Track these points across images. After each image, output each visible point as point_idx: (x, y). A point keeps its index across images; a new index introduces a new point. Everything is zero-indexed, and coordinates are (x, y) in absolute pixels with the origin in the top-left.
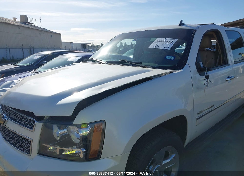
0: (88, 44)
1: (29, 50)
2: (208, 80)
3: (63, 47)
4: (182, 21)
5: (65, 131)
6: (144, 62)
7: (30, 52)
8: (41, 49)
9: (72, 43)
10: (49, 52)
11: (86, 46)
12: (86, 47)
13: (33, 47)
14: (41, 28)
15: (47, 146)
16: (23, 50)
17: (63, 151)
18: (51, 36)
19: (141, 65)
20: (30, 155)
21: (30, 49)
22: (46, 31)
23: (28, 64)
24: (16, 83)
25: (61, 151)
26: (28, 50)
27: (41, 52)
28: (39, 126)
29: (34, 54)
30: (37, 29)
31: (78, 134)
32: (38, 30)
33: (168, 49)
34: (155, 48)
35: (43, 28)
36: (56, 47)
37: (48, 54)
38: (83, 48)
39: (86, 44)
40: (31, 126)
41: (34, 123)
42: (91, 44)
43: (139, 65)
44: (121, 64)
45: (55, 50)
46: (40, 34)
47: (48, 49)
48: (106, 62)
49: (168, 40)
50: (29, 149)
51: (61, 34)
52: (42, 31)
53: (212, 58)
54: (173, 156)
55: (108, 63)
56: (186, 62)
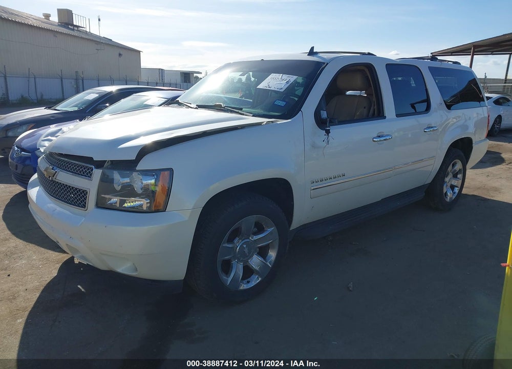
0: (195, 75)
1: (73, 82)
2: (328, 135)
3: (144, 78)
4: (312, 48)
5: (127, 180)
6: (245, 108)
7: (75, 86)
8: (98, 80)
9: (161, 71)
10: (113, 89)
11: (191, 77)
12: (191, 82)
13: (82, 76)
14: (99, 37)
15: (107, 196)
16: (62, 81)
17: (124, 202)
18: (120, 55)
19: (240, 111)
20: (86, 209)
21: (76, 79)
22: (110, 43)
23: (76, 109)
24: (65, 131)
25: (122, 202)
26: (71, 83)
27: (99, 86)
28: (97, 173)
29: (84, 91)
30: (91, 38)
31: (142, 183)
32: (94, 41)
33: (281, 90)
34: (265, 88)
35: (104, 37)
36: (128, 79)
37: (111, 93)
38: (185, 82)
39: (191, 75)
40: (88, 175)
41: (92, 170)
42: (201, 73)
43: (237, 111)
44: (217, 109)
45: (126, 85)
46: (98, 50)
47: (112, 83)
48: (197, 105)
49: (285, 76)
50: (85, 203)
51: (139, 52)
52: (102, 43)
53: (365, 108)
54: (270, 230)
55: (199, 107)
56: (300, 110)
